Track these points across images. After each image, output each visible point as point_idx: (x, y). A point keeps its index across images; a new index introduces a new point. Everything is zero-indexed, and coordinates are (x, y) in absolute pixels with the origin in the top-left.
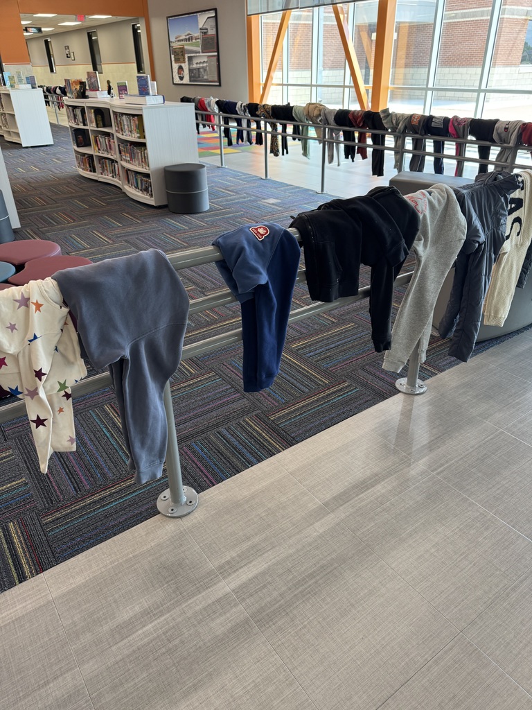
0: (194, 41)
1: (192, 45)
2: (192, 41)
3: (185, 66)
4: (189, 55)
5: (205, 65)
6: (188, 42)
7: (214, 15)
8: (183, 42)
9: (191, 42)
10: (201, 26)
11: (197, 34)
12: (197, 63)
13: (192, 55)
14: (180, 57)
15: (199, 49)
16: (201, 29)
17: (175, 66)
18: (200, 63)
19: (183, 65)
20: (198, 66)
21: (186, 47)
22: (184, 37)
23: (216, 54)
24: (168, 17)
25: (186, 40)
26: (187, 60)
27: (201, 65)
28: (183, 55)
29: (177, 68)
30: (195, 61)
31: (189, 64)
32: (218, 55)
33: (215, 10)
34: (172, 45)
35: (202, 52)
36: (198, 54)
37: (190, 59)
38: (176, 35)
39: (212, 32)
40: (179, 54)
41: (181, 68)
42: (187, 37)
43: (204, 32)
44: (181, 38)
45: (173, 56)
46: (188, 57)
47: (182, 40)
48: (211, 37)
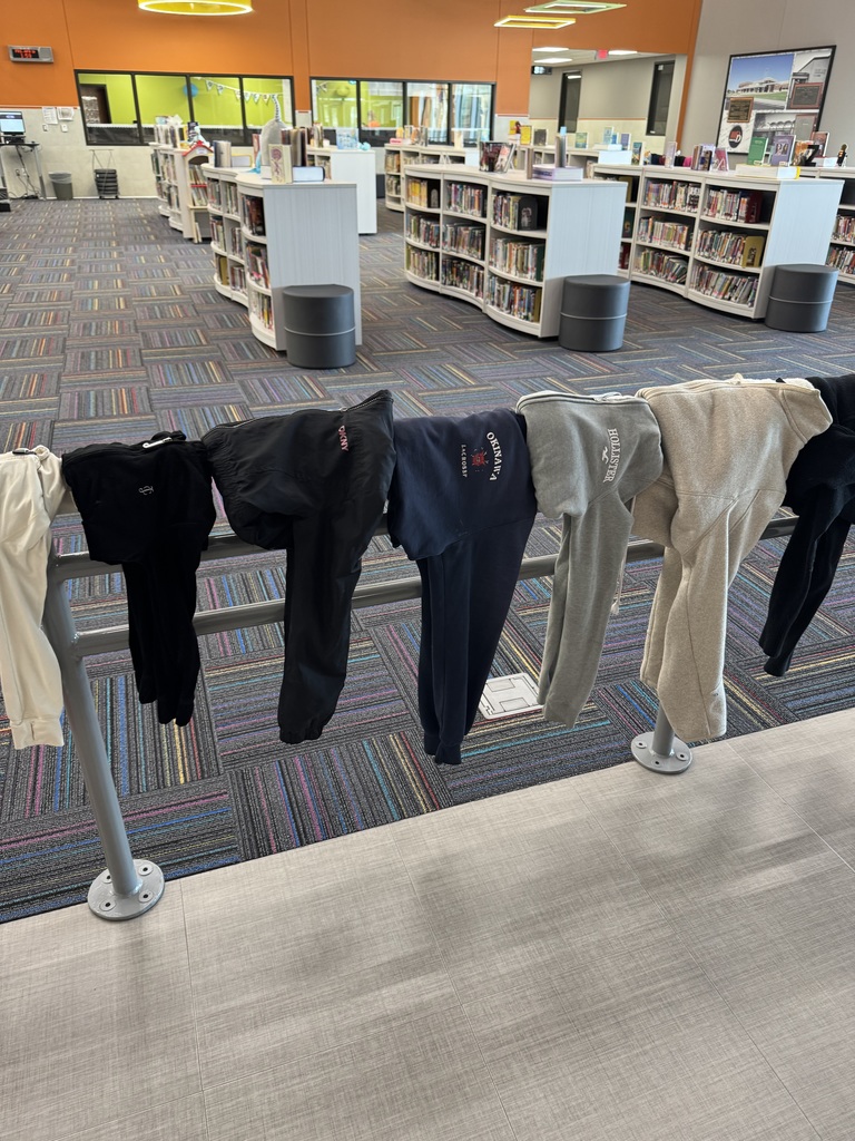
0: (775, 91)
1: (770, 97)
2: (772, 90)
3: (748, 128)
4: (760, 111)
5: (789, 126)
6: (763, 93)
7: (829, 54)
8: (754, 93)
9: (768, 92)
10: (796, 70)
11: (788, 81)
12: (773, 124)
13: (765, 111)
14: (741, 113)
15: (785, 104)
16: (794, 74)
17: (727, 127)
18: (780, 123)
19: (743, 125)
20: (775, 127)
21: (756, 100)
22: (757, 85)
23: (817, 111)
24: (732, 56)
25: (761, 89)
26: (753, 117)
27: (781, 127)
28: (748, 112)
29: (731, 128)
30: (769, 121)
31: (756, 125)
32: (820, 114)
33: (834, 48)
34: (728, 95)
35: (788, 108)
36: (777, 111)
37: (760, 117)
38: (744, 82)
39: (816, 78)
40: (740, 109)
41: (738, 130)
42: (764, 85)
43: (801, 79)
44: (750, 87)
45: (726, 113)
46: (758, 115)
47: (752, 90)
48: (815, 88)
